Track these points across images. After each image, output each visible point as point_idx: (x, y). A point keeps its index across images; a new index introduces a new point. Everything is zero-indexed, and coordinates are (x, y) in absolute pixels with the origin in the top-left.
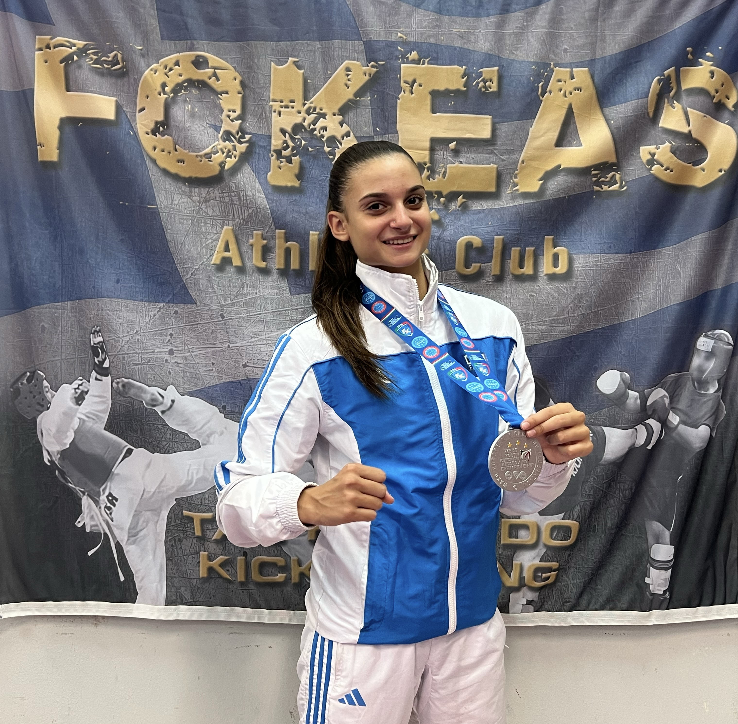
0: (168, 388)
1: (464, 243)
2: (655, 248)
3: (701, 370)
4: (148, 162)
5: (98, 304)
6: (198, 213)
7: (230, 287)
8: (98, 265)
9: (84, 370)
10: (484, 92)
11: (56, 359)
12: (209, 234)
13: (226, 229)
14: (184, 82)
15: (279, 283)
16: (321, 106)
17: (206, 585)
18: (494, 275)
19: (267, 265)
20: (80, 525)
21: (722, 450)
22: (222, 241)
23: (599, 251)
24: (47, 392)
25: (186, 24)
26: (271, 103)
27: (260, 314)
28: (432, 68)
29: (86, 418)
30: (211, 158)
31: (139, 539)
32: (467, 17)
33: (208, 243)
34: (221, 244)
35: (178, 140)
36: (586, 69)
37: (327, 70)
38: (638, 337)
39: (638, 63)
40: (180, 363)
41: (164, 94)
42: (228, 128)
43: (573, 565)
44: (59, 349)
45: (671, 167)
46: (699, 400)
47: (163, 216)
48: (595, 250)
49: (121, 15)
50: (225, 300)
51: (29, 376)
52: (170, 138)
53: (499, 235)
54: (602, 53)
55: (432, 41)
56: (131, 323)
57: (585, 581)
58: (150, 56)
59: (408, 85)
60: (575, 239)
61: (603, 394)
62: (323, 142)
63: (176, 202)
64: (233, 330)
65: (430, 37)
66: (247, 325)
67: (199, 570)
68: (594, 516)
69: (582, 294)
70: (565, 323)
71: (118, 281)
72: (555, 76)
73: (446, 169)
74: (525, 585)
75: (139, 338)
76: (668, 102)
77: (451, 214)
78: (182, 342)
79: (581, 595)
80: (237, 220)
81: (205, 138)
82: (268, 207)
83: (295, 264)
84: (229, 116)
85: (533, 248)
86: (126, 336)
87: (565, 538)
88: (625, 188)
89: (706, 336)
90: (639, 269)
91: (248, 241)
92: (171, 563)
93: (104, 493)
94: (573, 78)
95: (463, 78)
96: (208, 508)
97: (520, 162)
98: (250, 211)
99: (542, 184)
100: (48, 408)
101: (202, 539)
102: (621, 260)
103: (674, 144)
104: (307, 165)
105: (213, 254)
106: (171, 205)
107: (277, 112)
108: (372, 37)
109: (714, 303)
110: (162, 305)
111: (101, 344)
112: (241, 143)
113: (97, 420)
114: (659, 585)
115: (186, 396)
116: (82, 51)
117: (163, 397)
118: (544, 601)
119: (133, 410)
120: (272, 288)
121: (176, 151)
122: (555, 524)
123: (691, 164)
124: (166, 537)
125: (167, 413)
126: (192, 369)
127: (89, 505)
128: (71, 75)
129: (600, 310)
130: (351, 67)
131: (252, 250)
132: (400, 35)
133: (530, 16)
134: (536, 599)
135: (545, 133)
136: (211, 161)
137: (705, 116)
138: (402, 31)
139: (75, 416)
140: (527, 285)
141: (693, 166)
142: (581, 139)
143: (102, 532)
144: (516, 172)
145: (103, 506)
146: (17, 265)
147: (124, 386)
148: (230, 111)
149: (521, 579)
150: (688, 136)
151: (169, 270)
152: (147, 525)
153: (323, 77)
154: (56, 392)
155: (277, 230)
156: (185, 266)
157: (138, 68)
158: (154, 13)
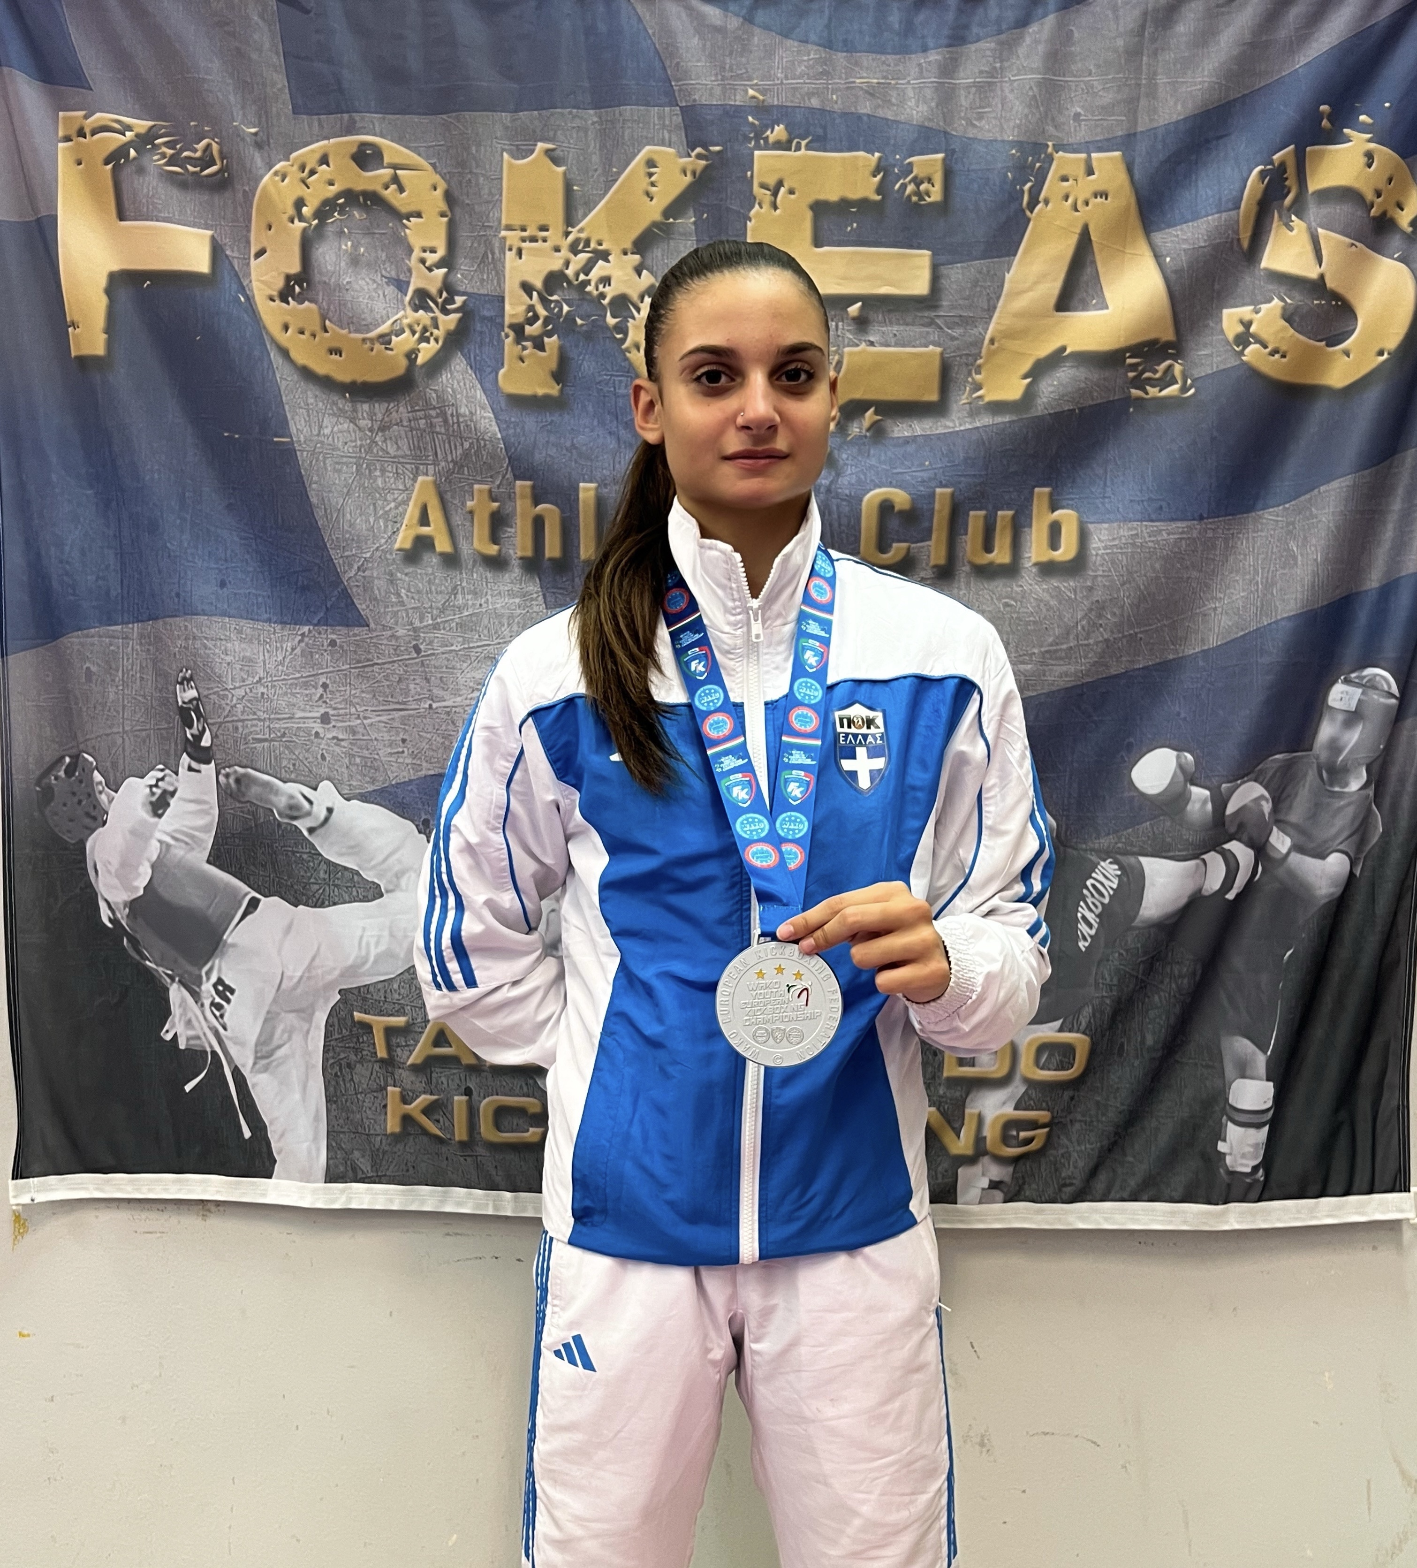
0: (321, 784)
1: (877, 501)
2: (1250, 509)
3: (1334, 746)
4: (273, 355)
5: (186, 626)
6: (369, 451)
7: (431, 592)
8: (186, 553)
9: (167, 753)
10: (916, 203)
11: (115, 730)
12: (390, 490)
13: (423, 482)
14: (339, 196)
15: (523, 585)
16: (600, 237)
17: (398, 1146)
18: (935, 566)
19: (500, 550)
20: (168, 1037)
21: (1372, 899)
22: (415, 505)
23: (1139, 516)
24: (101, 793)
25: (339, 82)
26: (503, 233)
27: (489, 645)
28: (815, 157)
29: (172, 842)
30: (390, 343)
31: (274, 1064)
32: (882, 53)
33: (387, 509)
34: (413, 511)
35: (328, 309)
36: (1117, 154)
37: (611, 166)
38: (1211, 683)
39: (1221, 141)
40: (343, 740)
41: (300, 221)
42: (421, 284)
43: (1079, 1117)
44: (118, 712)
45: (1283, 348)
46: (1328, 804)
47: (303, 457)
48: (1131, 515)
49: (216, 65)
50: (421, 620)
51: (70, 764)
52: (313, 306)
53: (945, 486)
54: (1151, 120)
55: (815, 103)
56: (249, 661)
57: (1102, 1147)
58: (272, 146)
59: (768, 193)
60: (1092, 493)
61: (1142, 794)
62: (604, 308)
63: (327, 431)
64: (439, 675)
65: (810, 95)
66: (465, 665)
67: (385, 1120)
68: (1120, 1026)
69: (1104, 602)
70: (1070, 658)
71: (223, 584)
72: (1056, 170)
73: (842, 356)
74: (985, 1153)
75: (265, 690)
76: (1280, 217)
77: (852, 443)
78: (345, 700)
79: (1093, 1172)
80: (443, 464)
81: (379, 306)
82: (499, 436)
83: (552, 549)
84: (423, 261)
85: (1010, 513)
86: (240, 687)
87: (1061, 1067)
88: (1192, 391)
89: (1347, 681)
90: (1218, 552)
91: (464, 504)
92: (334, 1106)
93: (208, 979)
94: (1090, 172)
95: (875, 176)
96: (397, 1007)
97: (986, 342)
98: (466, 445)
99: (1029, 386)
100: (105, 823)
101: (389, 1063)
102: (1181, 533)
103: (1289, 301)
104: (573, 354)
105: (398, 529)
106: (318, 435)
107: (514, 251)
108: (696, 97)
109: (1362, 617)
110: (306, 629)
111: (195, 702)
112: (445, 312)
113: (195, 846)
114: (1243, 1156)
115: (355, 802)
116: (145, 140)
117: (310, 802)
118: (1024, 1183)
119: (256, 825)
120: (511, 594)
121: (326, 331)
122: (1045, 1040)
123: (1324, 343)
124: (325, 1060)
125: (319, 832)
126: (365, 752)
127: (183, 1001)
128: (125, 187)
129: (1141, 632)
130: (656, 157)
131: (472, 522)
132: (751, 92)
133: (1008, 48)
134: (1007, 1179)
135: (1036, 283)
136: (391, 350)
137: (1353, 244)
138: (756, 85)
139: (151, 836)
140: (999, 586)
141: (1328, 345)
142: (1107, 294)
143: (209, 1050)
144: (979, 362)
145: (207, 1003)
146: (38, 555)
147: (238, 781)
148: (425, 251)
149: (979, 1140)
150: (1318, 286)
151: (318, 561)
152: (290, 1038)
153: (602, 179)
154: (116, 792)
155: (518, 483)
156: (346, 554)
157: (250, 171)
158: (278, 60)
